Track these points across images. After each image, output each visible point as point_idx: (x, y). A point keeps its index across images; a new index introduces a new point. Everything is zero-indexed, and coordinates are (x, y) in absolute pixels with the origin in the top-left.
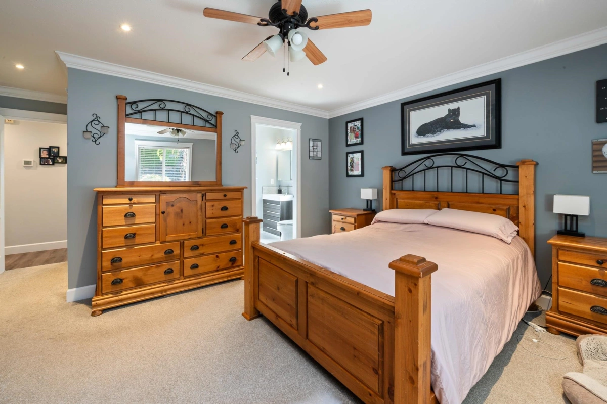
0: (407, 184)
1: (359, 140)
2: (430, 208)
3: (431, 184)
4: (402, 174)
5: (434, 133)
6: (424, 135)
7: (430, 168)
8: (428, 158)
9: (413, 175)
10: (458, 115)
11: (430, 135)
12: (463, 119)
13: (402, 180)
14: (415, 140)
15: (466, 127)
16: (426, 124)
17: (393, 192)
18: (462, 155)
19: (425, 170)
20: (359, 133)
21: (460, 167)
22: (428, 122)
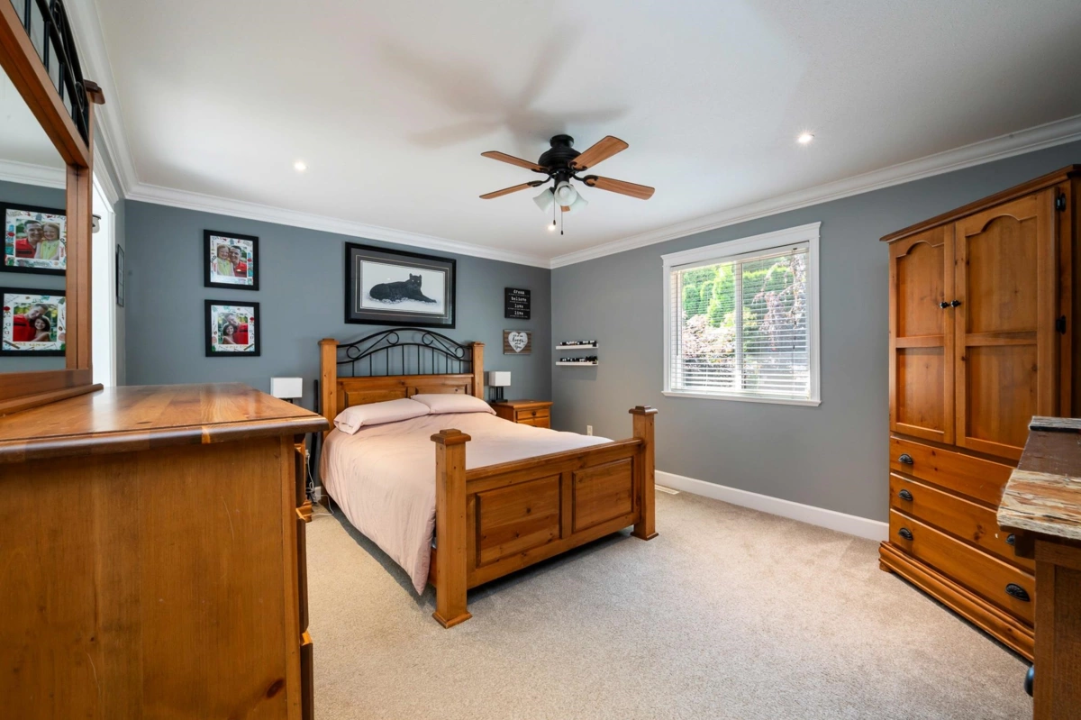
0: (363, 366)
1: (248, 280)
2: (396, 397)
3: (396, 366)
4: (354, 353)
5: (393, 299)
6: (380, 299)
7: (394, 345)
8: (391, 331)
9: (370, 354)
10: (420, 284)
11: (388, 300)
12: (425, 290)
13: (353, 361)
14: (367, 303)
15: (427, 300)
16: (383, 285)
17: (340, 380)
18: (429, 333)
19: (387, 348)
20: (250, 265)
21: (427, 346)
22: (386, 282)
